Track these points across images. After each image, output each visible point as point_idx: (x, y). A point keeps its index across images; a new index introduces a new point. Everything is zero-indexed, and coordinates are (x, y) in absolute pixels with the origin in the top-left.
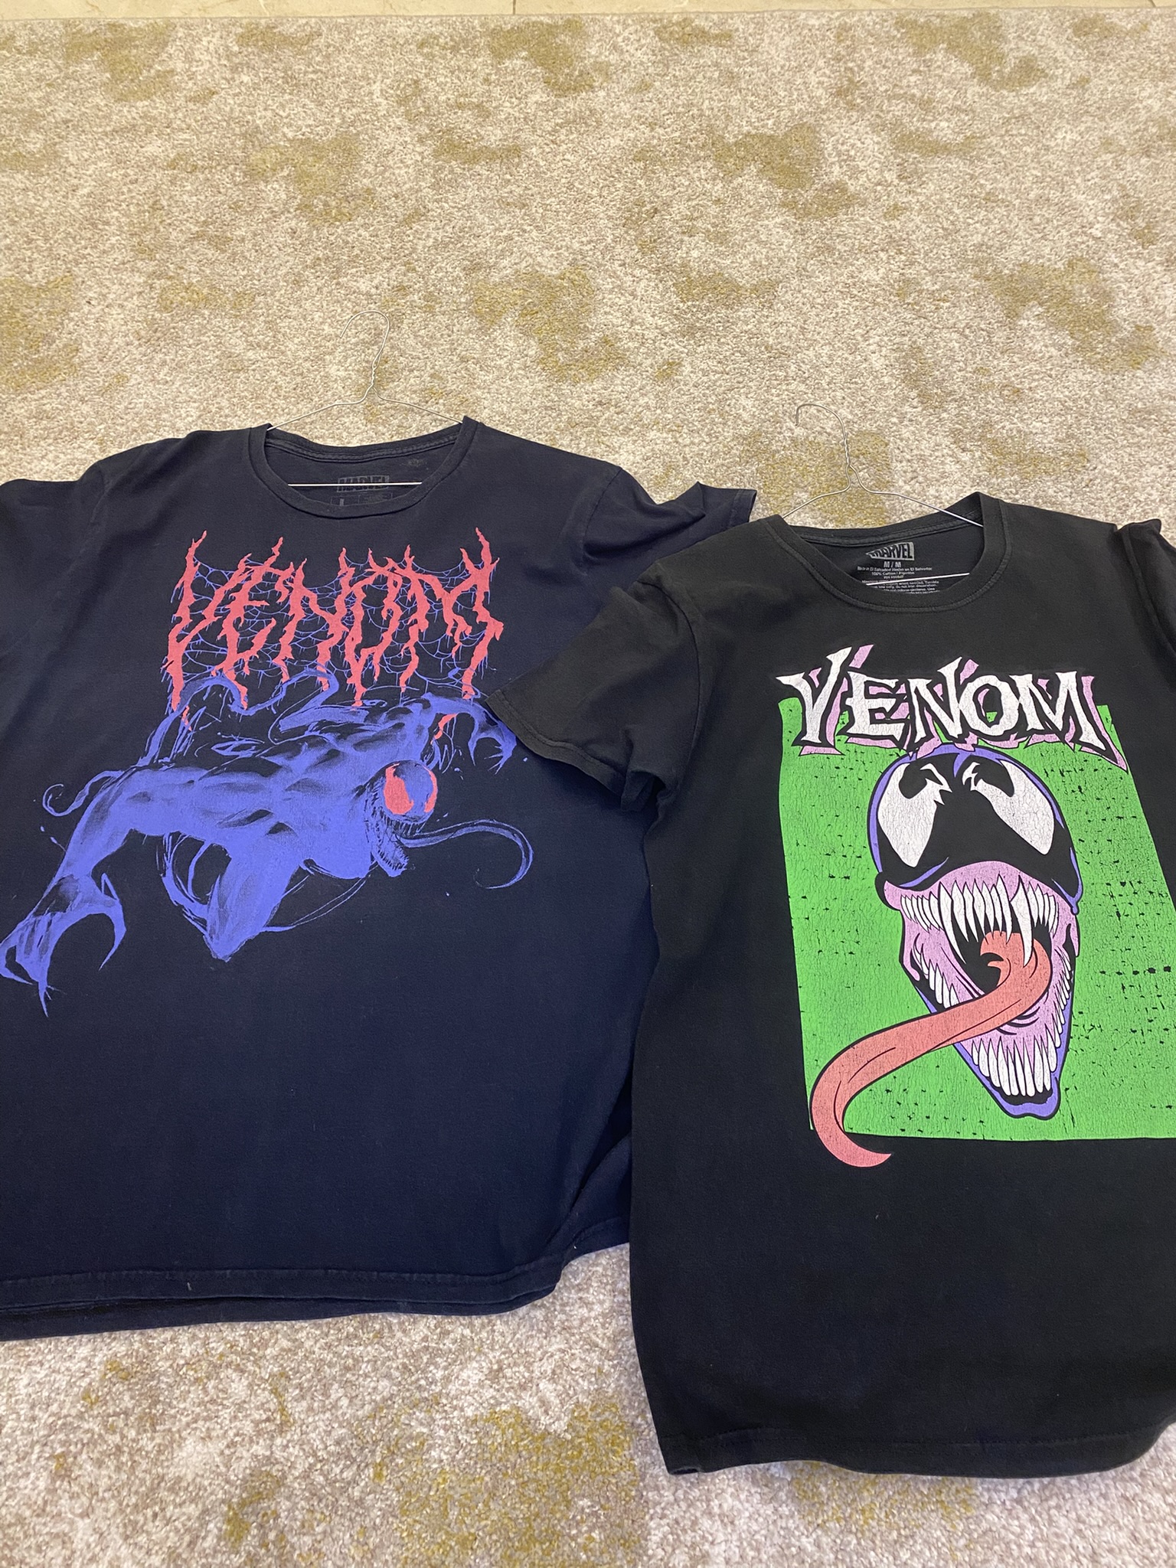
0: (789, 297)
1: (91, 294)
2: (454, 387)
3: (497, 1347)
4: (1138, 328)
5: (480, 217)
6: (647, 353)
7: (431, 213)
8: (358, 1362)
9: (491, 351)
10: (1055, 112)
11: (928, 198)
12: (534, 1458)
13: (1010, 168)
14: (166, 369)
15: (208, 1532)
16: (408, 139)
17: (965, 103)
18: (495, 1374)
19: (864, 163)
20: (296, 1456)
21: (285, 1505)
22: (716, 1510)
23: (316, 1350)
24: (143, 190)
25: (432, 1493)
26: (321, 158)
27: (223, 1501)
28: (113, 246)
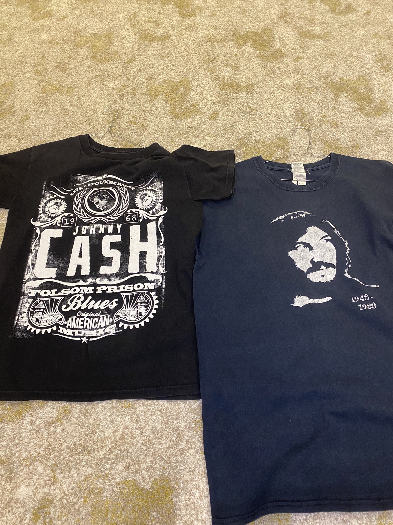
0: (258, 90)
1: (19, 87)
2: (140, 120)
3: (129, 458)
4: (381, 101)
5: (153, 61)
6: (207, 110)
7: (136, 59)
8: (81, 461)
9: (153, 108)
10: (357, 24)
11: (310, 54)
12: (138, 497)
13: (340, 44)
14: (42, 114)
15: (26, 518)
16: (131, 33)
17: (326, 20)
18: (127, 468)
19: (288, 42)
20: (58, 493)
21: (53, 510)
22: (200, 518)
23: (67, 456)
24: (40, 51)
25: (103, 508)
26: (100, 40)
27: (32, 508)
28: (28, 71)
